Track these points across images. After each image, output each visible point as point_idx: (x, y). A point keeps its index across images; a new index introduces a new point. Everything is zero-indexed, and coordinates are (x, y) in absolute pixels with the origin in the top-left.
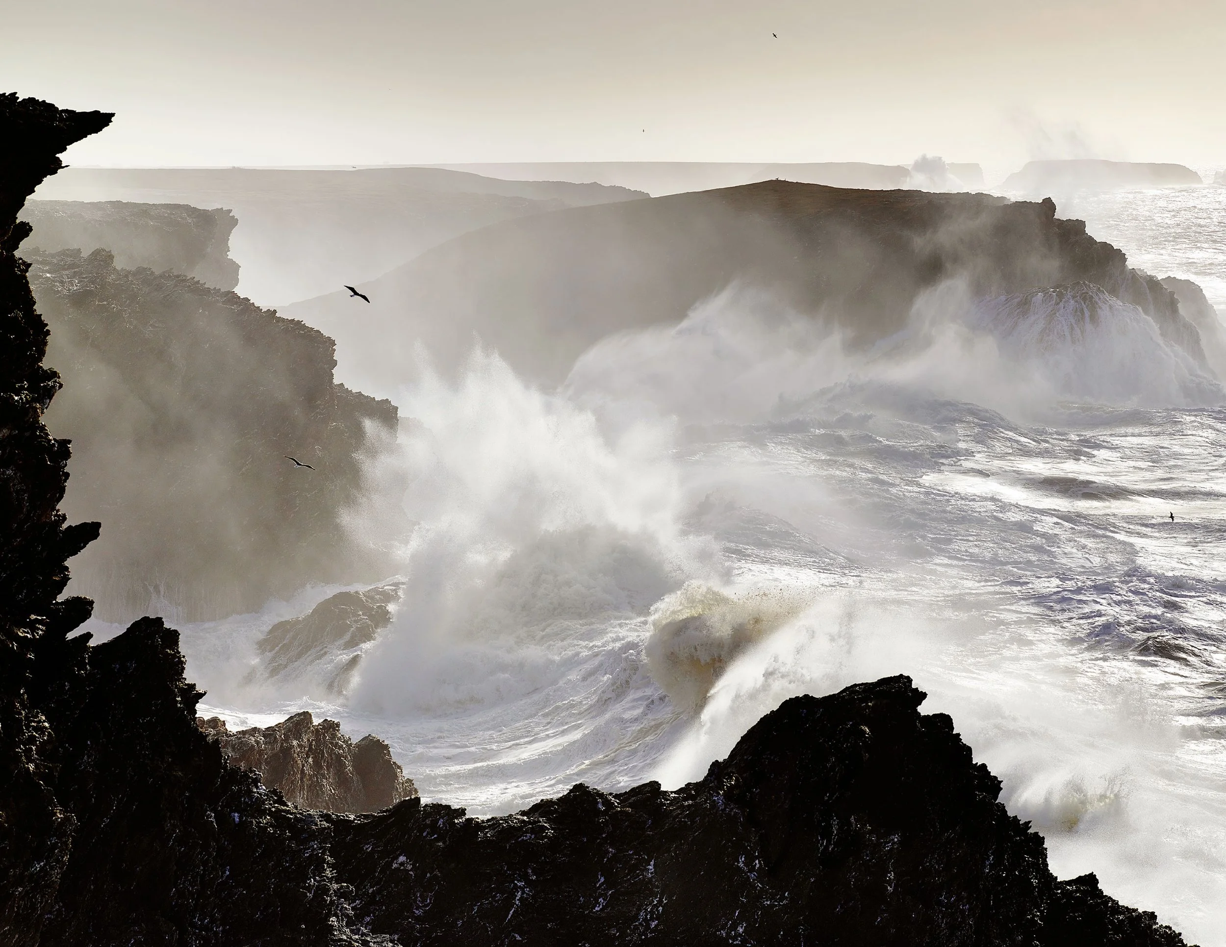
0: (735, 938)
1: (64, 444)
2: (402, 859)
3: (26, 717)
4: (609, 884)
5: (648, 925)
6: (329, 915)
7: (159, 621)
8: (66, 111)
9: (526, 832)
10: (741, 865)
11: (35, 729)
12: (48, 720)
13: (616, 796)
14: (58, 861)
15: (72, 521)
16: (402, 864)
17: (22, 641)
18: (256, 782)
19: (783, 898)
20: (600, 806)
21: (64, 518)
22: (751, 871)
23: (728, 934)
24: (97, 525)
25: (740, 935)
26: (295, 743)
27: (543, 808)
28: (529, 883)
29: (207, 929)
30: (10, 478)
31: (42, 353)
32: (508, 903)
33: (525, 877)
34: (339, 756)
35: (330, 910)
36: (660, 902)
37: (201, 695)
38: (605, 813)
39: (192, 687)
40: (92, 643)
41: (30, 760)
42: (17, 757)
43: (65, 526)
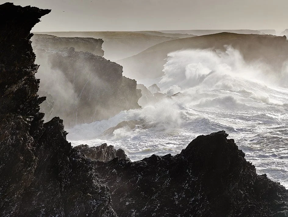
0: (186, 187)
1: (39, 80)
2: (114, 170)
3: (29, 138)
4: (159, 175)
5: (167, 184)
6: (92, 180)
7: (58, 117)
8: (41, 9)
9: (141, 164)
10: (187, 171)
11: (30, 140)
12: (33, 138)
13: (161, 157)
14: (34, 167)
15: (40, 96)
16: (114, 171)
17: (28, 122)
18: (78, 152)
19: (197, 178)
20: (158, 159)
21: (38, 96)
22: (190, 173)
23: (184, 186)
24: (45, 97)
25: (187, 186)
26: (103, 150)
27: (145, 159)
28: (141, 175)
29: (66, 182)
30: (26, 87)
31: (34, 61)
32: (137, 179)
33: (141, 174)
34: (113, 153)
35: (93, 179)
36: (170, 179)
37: (67, 133)
38: (159, 160)
39: (65, 132)
40: (44, 122)
41: (29, 146)
42: (26, 145)
43: (38, 98)
